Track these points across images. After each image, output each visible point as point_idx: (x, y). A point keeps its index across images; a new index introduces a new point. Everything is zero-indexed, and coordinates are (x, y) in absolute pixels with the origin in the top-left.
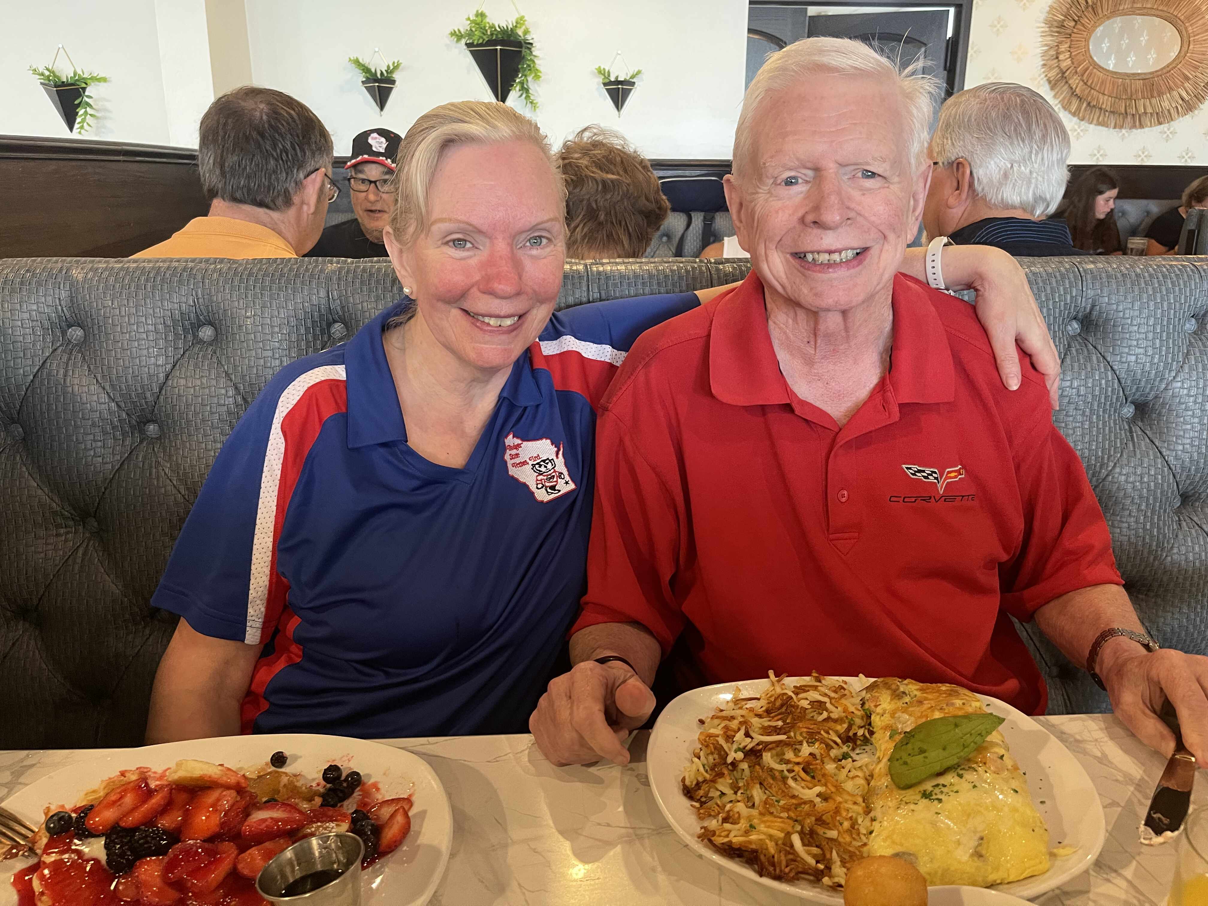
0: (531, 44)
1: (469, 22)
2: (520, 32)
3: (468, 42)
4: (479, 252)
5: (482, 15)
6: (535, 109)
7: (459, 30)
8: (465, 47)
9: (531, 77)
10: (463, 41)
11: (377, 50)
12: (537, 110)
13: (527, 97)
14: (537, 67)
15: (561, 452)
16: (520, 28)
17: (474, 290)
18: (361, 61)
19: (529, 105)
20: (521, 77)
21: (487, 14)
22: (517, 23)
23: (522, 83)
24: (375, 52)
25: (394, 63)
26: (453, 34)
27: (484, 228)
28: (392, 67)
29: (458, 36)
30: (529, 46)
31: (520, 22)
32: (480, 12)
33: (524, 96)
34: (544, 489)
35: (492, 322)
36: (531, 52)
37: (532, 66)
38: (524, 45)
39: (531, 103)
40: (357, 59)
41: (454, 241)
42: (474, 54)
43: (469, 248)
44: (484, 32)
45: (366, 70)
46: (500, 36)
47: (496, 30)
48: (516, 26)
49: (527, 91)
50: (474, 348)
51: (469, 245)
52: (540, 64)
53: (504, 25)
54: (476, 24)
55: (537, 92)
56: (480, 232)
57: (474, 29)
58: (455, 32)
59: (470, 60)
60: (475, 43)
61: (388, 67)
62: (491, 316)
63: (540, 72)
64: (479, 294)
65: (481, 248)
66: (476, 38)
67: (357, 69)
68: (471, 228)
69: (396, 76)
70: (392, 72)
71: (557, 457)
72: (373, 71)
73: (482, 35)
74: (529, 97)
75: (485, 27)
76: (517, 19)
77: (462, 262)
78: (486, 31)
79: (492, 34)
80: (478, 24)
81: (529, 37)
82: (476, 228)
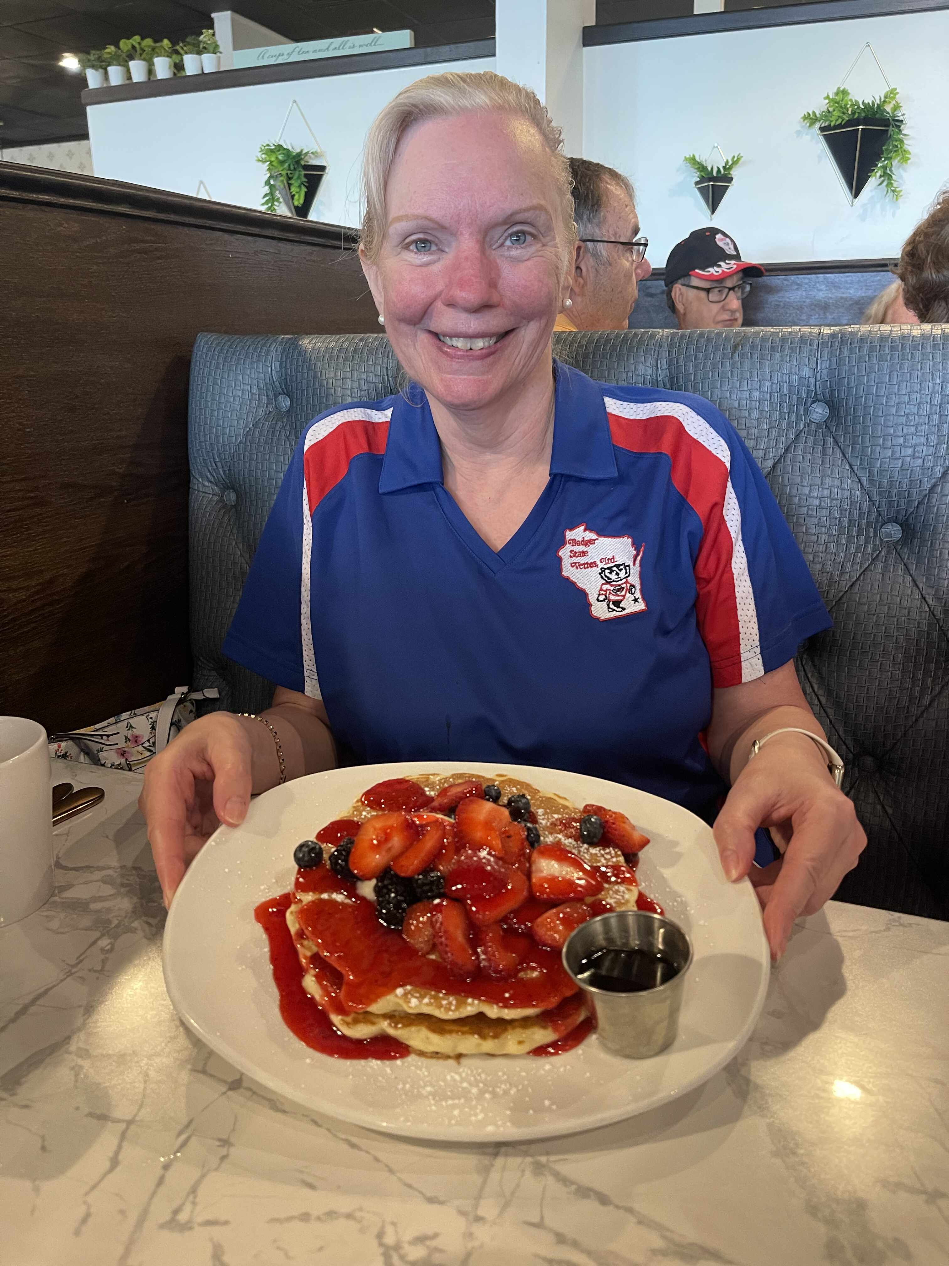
0: (902, 121)
1: (827, 101)
2: (888, 108)
3: (823, 126)
4: (444, 256)
5: (845, 92)
6: (897, 199)
7: (814, 113)
8: (819, 132)
9: (896, 161)
10: (817, 125)
11: (716, 145)
12: (900, 200)
13: (890, 184)
14: (905, 147)
15: (639, 558)
16: (890, 102)
17: (439, 305)
18: (697, 159)
19: (890, 194)
20: (884, 161)
21: (849, 91)
22: (886, 97)
23: (885, 168)
24: (714, 147)
25: (734, 157)
26: (807, 117)
27: (446, 222)
28: (730, 163)
29: (811, 119)
30: (897, 123)
31: (891, 94)
32: (841, 89)
33: (885, 183)
34: (605, 603)
35: (459, 343)
36: (900, 131)
37: (899, 146)
38: (892, 122)
39: (893, 191)
40: (694, 156)
41: (416, 242)
42: (828, 138)
43: (434, 251)
44: (845, 111)
45: (701, 168)
46: (863, 115)
47: (859, 107)
48: (884, 101)
49: (890, 177)
50: (442, 379)
51: (434, 248)
52: (910, 144)
53: (869, 100)
54: (836, 103)
55: (901, 177)
56: (443, 228)
57: (831, 109)
58: (809, 114)
59: (821, 147)
60: (832, 124)
61: (727, 162)
62: (458, 335)
63: (910, 153)
64: (443, 307)
65: (447, 250)
66: (833, 118)
67: (692, 169)
68: (431, 225)
69: (734, 173)
70: (731, 168)
71: (634, 564)
72: (709, 169)
73: (841, 115)
74: (892, 184)
75: (846, 105)
76: (887, 92)
77: (424, 269)
78: (848, 110)
79: (854, 113)
80: (838, 103)
81: (899, 115)
82: (436, 223)
